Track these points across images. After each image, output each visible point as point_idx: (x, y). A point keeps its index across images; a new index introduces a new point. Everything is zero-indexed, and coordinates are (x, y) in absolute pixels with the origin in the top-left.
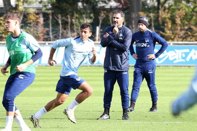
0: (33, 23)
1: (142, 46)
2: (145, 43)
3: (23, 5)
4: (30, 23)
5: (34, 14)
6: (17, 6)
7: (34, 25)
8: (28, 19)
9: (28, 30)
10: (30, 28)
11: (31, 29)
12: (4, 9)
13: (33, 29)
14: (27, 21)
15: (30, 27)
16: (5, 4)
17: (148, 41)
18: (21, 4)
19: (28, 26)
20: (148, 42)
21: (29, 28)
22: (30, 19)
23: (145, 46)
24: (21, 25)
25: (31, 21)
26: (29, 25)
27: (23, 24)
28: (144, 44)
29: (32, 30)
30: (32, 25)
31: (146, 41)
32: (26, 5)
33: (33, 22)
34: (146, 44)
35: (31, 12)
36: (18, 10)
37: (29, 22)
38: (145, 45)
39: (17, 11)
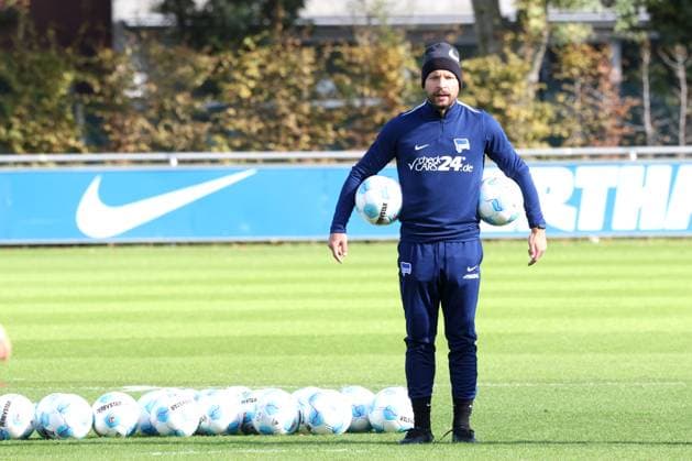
0: (582, 80)
1: (443, 168)
2: (454, 154)
3: (546, 12)
4: (570, 81)
5: (586, 48)
6: (522, 17)
7: (583, 86)
8: (564, 67)
9: (563, 104)
10: (571, 99)
11: (574, 102)
12: (476, 30)
13: (582, 101)
14: (559, 71)
15: (570, 94)
16: (478, 12)
17: (467, 146)
18: (535, 10)
19: (562, 91)
20: (465, 152)
21: (567, 99)
22: (571, 66)
23: (457, 169)
24: (537, 87)
25: (575, 71)
26: (565, 87)
27: (544, 86)
28: (448, 159)
29: (577, 106)
30: (578, 85)
31: (460, 148)
32: (554, 14)
33: (582, 74)
34: (458, 159)
35: (574, 38)
36: (525, 32)
37: (566, 75)
38: (456, 163)
39: (522, 37)
